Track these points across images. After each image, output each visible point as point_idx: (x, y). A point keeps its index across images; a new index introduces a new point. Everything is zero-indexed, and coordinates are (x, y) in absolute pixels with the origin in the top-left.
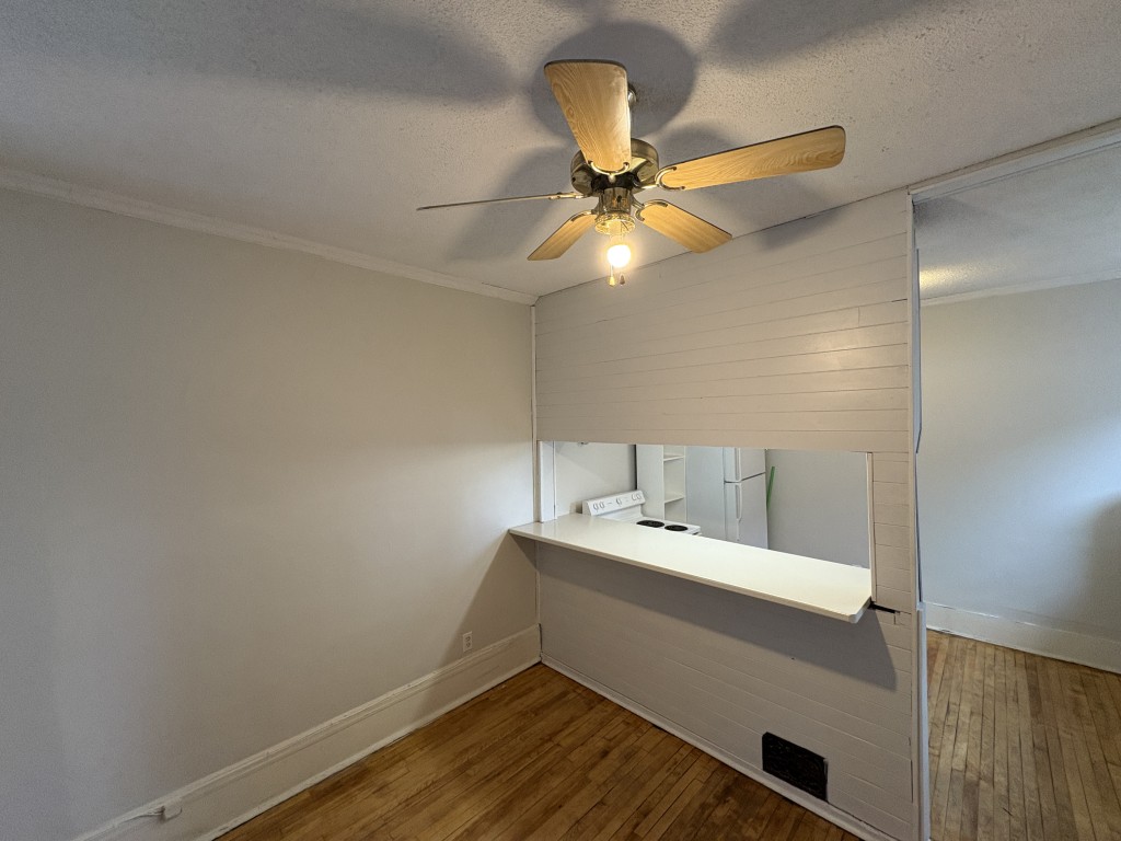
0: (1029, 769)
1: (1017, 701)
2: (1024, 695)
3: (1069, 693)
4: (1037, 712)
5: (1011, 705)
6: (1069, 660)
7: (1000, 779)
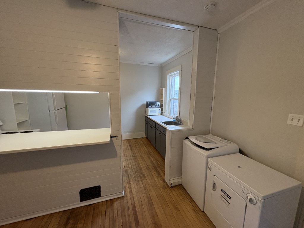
0: (133, 161)
1: (128, 149)
2: (129, 148)
3: (134, 144)
4: (131, 150)
5: (128, 150)
6: (133, 138)
7: (130, 166)
